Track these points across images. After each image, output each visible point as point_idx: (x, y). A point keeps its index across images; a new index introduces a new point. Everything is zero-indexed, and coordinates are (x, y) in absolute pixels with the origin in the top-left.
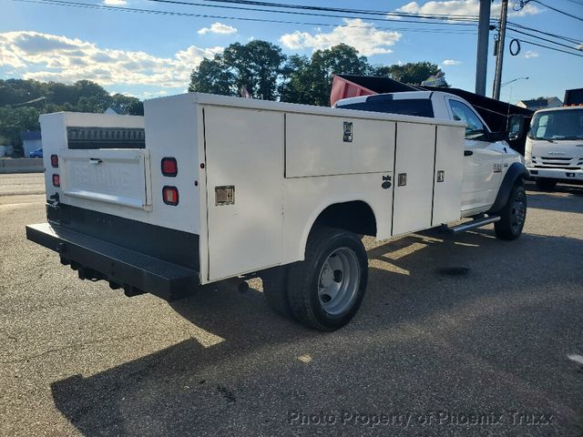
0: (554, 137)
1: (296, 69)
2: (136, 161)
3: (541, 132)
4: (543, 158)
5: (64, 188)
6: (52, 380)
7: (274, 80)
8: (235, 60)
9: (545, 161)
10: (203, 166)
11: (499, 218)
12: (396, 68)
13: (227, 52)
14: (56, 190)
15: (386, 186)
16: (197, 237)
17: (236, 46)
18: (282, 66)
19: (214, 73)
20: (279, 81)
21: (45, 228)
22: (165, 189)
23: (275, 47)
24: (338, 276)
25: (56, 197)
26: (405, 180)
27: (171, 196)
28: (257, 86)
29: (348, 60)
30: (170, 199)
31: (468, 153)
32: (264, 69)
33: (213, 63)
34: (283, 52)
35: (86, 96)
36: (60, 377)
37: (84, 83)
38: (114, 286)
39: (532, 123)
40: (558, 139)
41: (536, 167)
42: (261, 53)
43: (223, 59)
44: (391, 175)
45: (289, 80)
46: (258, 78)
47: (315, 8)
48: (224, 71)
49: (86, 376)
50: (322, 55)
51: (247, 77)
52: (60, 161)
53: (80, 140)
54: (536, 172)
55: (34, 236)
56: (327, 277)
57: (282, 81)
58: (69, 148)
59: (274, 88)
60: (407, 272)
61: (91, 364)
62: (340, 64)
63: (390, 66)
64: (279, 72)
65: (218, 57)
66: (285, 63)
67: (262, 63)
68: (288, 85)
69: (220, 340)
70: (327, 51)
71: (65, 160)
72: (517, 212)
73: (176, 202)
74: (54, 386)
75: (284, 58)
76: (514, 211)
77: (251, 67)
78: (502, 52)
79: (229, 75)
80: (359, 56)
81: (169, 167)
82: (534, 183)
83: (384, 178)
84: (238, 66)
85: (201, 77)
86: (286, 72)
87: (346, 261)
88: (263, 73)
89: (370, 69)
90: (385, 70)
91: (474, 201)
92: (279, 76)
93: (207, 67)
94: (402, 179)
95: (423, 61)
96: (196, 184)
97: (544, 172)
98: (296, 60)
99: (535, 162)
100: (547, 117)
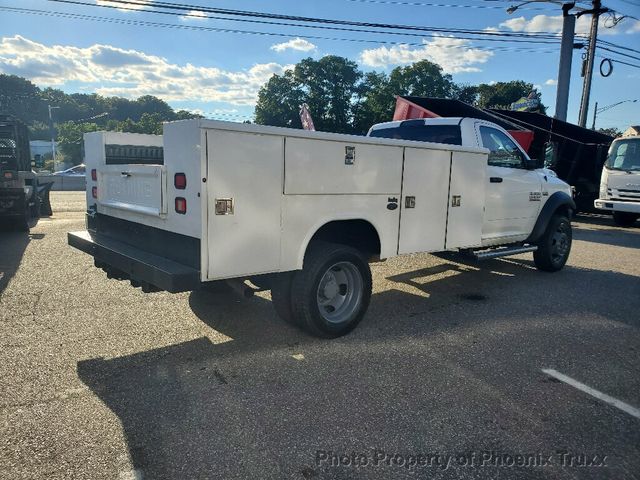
0: (633, 167)
1: (373, 87)
2: (155, 176)
3: (619, 162)
4: (620, 190)
5: (101, 199)
6: (78, 360)
7: (348, 98)
8: (306, 76)
9: (623, 193)
10: (205, 180)
11: (536, 248)
12: (484, 88)
13: (298, 67)
14: (94, 201)
15: (392, 207)
16: (199, 240)
17: (308, 62)
18: (357, 84)
19: (284, 90)
20: (353, 101)
21: (85, 235)
22: (177, 199)
23: (350, 63)
24: (343, 289)
25: (94, 207)
26: (414, 203)
27: (181, 206)
28: (329, 105)
29: (430, 79)
30: (180, 208)
31: (496, 180)
32: (337, 87)
33: (283, 80)
34: (359, 69)
35: (150, 113)
36: (85, 357)
37: (148, 98)
38: (135, 284)
39: (609, 152)
40: (636, 170)
41: (612, 199)
42: (336, 69)
43: (294, 76)
44: (398, 197)
45: (365, 99)
46: (330, 97)
47: (377, 25)
48: (294, 89)
49: (107, 359)
50: (402, 72)
51: (320, 95)
52: (98, 174)
53: (117, 156)
54: (611, 205)
55: (74, 241)
56: (331, 289)
57: (357, 100)
58: (107, 163)
59: (347, 107)
60: (427, 295)
61: (113, 349)
62: (421, 82)
63: (478, 86)
64: (353, 90)
65: (288, 73)
66: (360, 80)
67: (336, 80)
68: (364, 104)
69: (228, 339)
70: (407, 68)
71: (102, 174)
72: (558, 243)
73: (184, 212)
74: (80, 364)
75: (360, 75)
76: (555, 241)
77: (324, 84)
78: (591, 73)
79: (300, 93)
80: (443, 73)
81: (180, 181)
82: (611, 217)
83: (390, 200)
84: (310, 83)
85: (270, 94)
86: (361, 91)
87: (350, 275)
88: (336, 91)
89: (455, 88)
90: (471, 91)
91: (504, 229)
92: (354, 94)
93: (277, 85)
94: (410, 202)
95: (515, 80)
96: (199, 195)
97: (619, 206)
98: (373, 77)
99: (610, 194)
100: (626, 145)
